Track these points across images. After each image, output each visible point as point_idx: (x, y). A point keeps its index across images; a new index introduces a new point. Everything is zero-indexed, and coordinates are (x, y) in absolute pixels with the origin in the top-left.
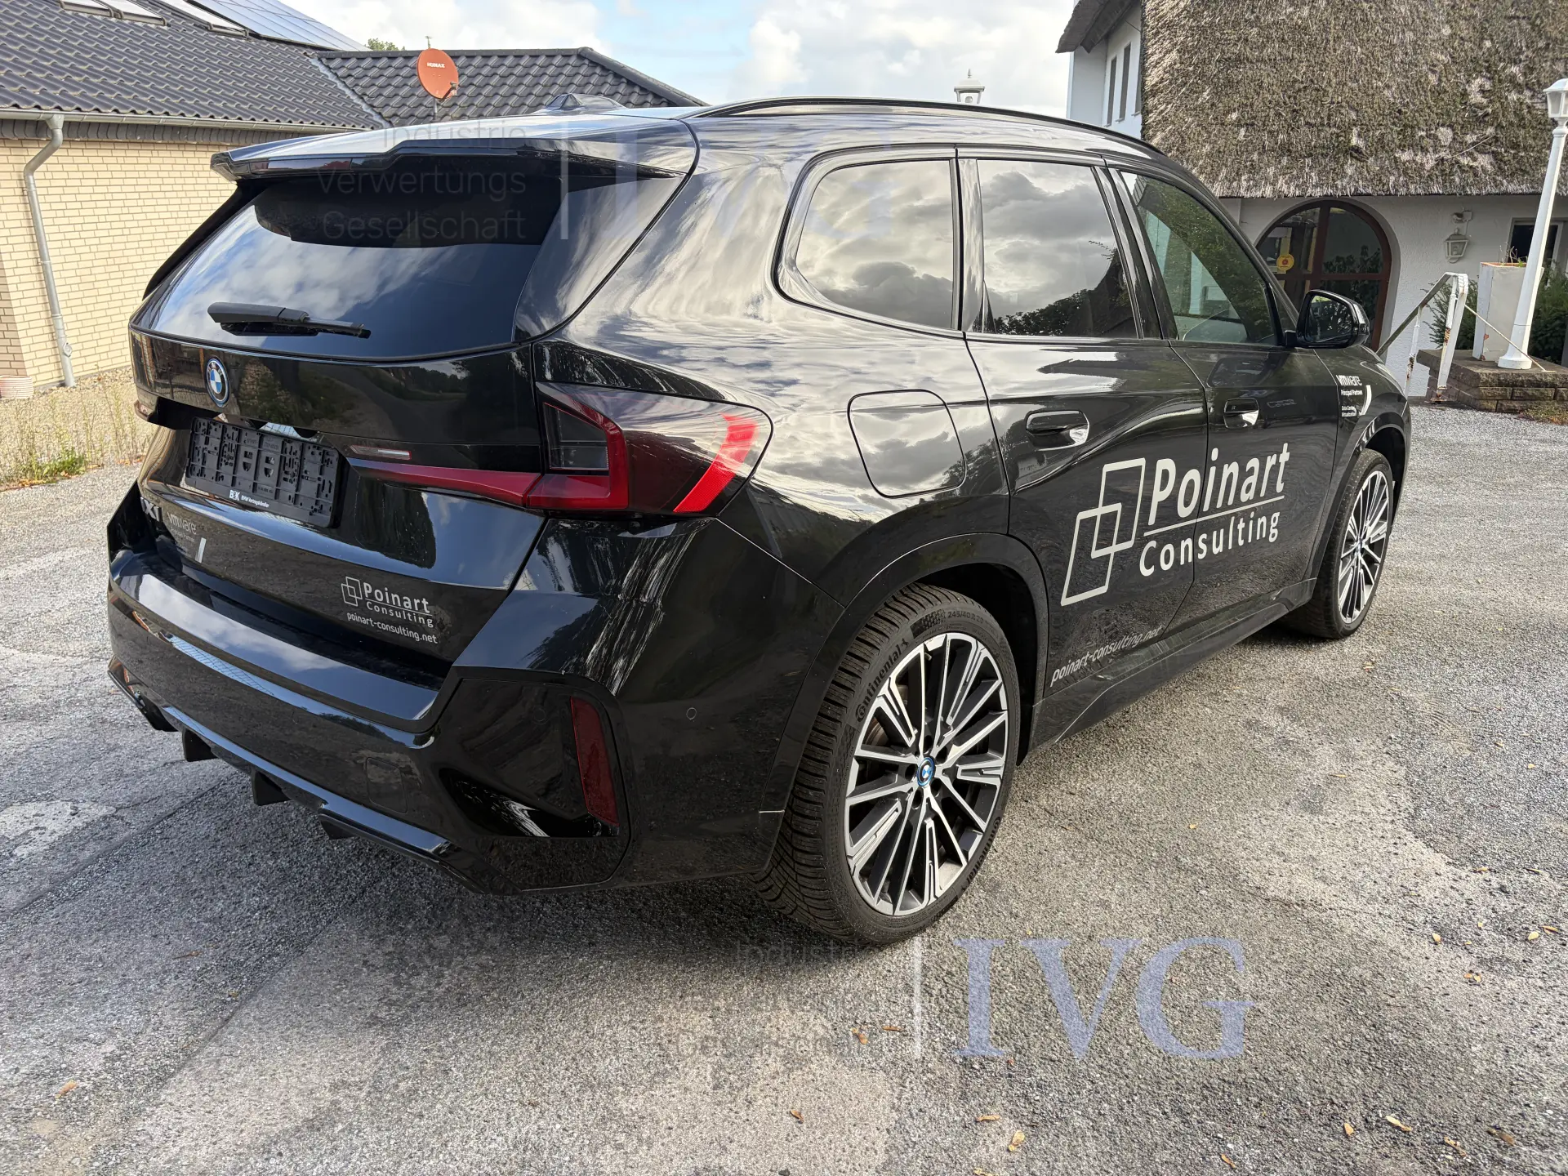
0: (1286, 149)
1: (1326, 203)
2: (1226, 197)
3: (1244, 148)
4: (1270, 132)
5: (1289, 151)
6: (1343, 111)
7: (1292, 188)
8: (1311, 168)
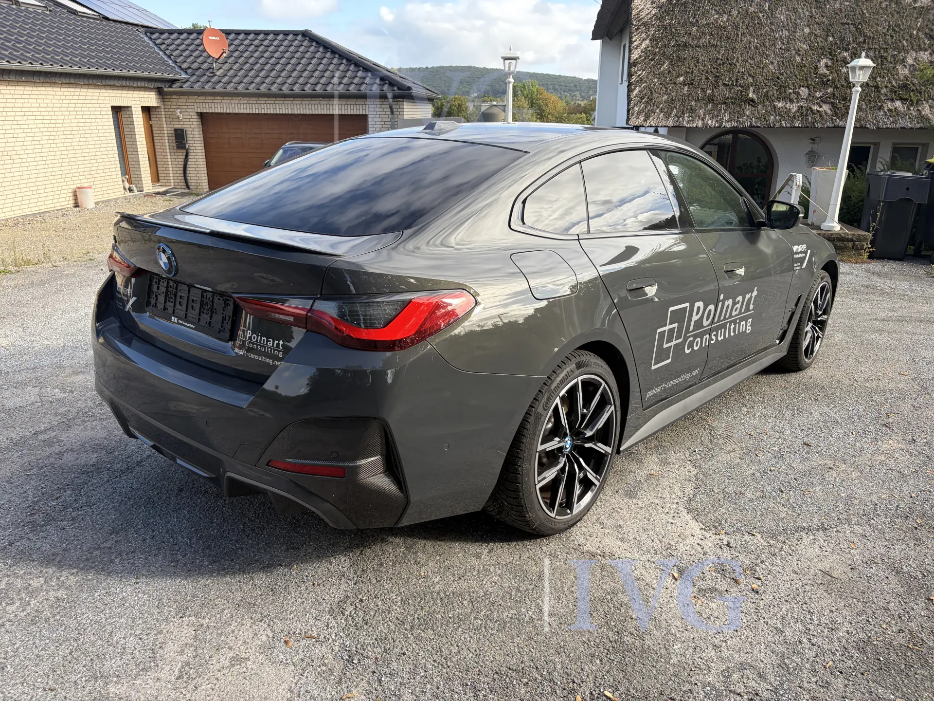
0: (711, 99)
1: (734, 131)
2: (676, 127)
3: (685, 99)
4: (702, 89)
5: (713, 100)
6: (745, 77)
7: (714, 122)
8: (725, 110)
